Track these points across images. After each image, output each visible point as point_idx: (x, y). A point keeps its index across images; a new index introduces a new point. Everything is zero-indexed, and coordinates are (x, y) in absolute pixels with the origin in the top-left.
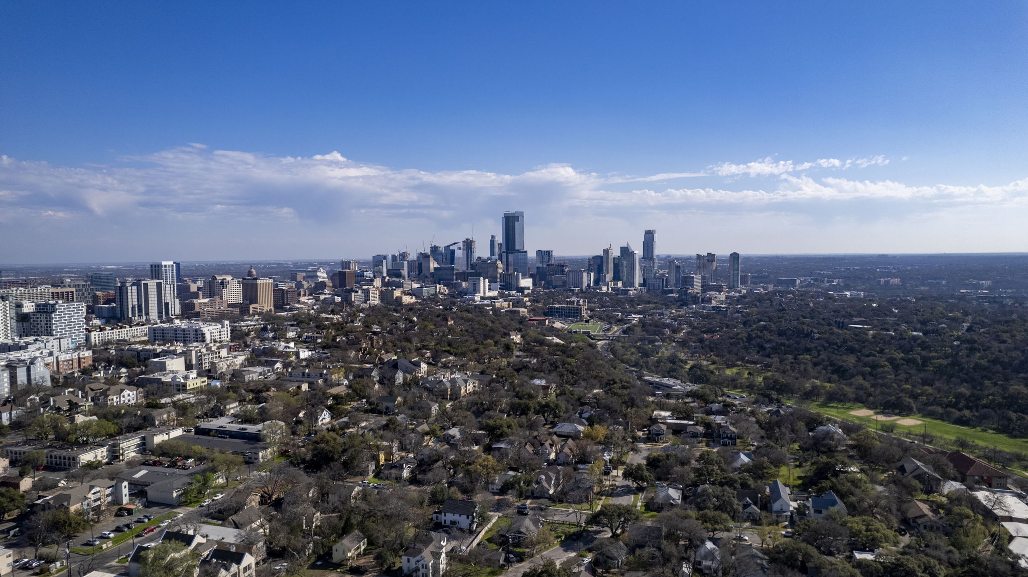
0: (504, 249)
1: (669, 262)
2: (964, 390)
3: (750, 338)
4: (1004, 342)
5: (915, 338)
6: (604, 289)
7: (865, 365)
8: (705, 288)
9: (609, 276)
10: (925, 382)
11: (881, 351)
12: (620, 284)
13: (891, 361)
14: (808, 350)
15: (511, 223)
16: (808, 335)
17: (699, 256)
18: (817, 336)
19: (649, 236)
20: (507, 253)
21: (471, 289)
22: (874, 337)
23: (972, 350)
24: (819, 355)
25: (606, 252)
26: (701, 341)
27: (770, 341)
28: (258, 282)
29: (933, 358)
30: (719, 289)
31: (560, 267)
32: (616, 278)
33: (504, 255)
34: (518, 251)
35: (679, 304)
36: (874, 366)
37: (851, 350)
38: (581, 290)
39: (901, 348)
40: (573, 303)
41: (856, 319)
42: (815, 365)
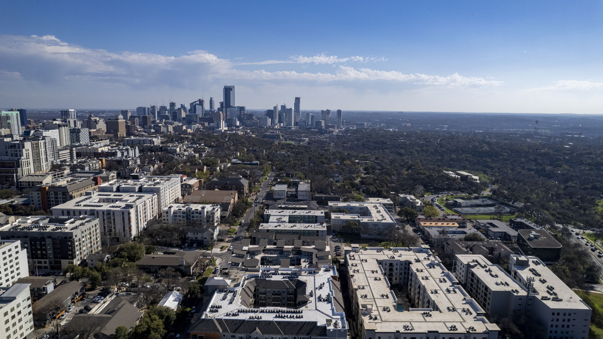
0: (224, 105)
1: (307, 114)
2: (439, 157)
3: (363, 145)
4: (451, 144)
5: (423, 144)
6: (276, 127)
7: (408, 152)
8: (327, 126)
9: (277, 121)
10: (428, 156)
11: (413, 148)
12: (282, 124)
13: (417, 150)
14: (387, 148)
15: (228, 91)
16: (385, 143)
17: (322, 111)
18: (389, 143)
19: (298, 100)
20: (226, 108)
21: (216, 126)
22: (409, 143)
23: (441, 147)
24: (391, 150)
25: (275, 108)
26: (343, 146)
27: (371, 146)
28: (119, 121)
29: (429, 149)
30: (333, 127)
31: (250, 115)
32: (280, 122)
33: (224, 109)
34: (232, 107)
35: (319, 134)
36: (411, 153)
37: (402, 148)
38: (267, 127)
39: (419, 147)
40: (274, 132)
41: (401, 138)
42: (391, 153)
